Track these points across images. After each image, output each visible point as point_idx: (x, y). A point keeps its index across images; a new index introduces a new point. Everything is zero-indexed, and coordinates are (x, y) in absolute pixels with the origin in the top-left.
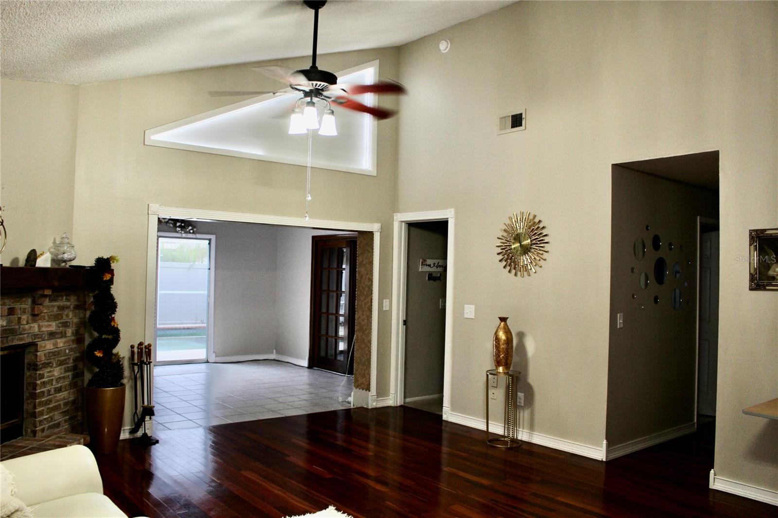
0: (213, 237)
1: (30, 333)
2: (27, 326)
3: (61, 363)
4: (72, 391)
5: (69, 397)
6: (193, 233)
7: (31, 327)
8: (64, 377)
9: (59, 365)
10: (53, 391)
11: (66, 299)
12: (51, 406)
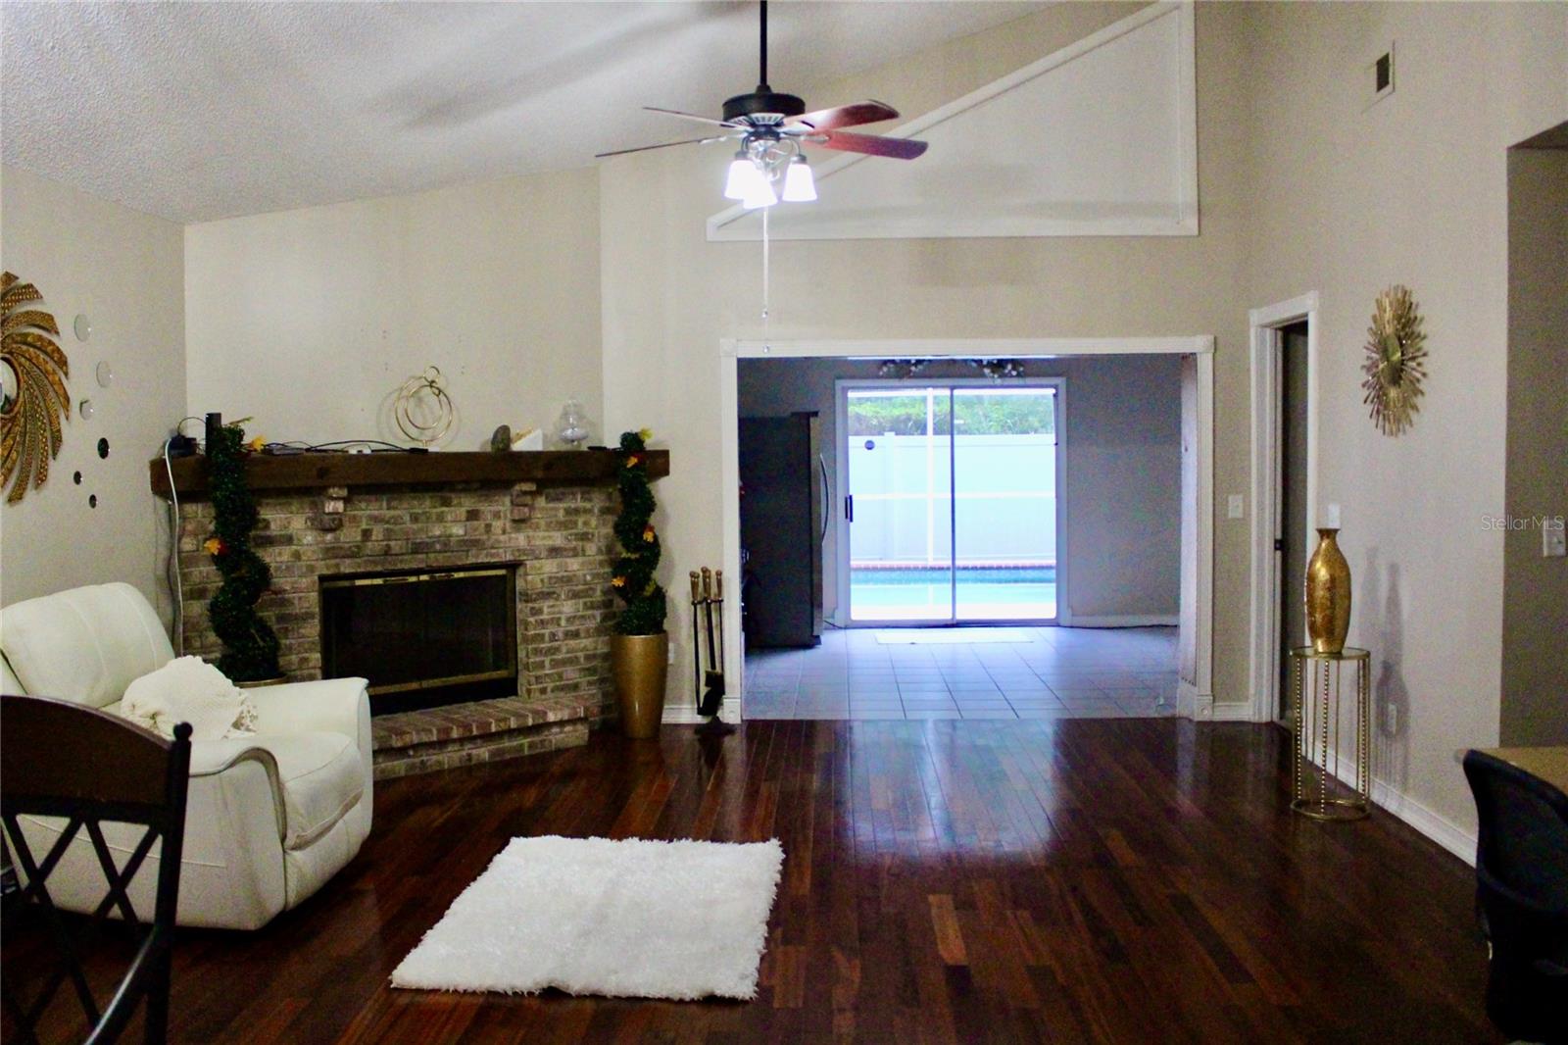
0: (1063, 383)
1: (510, 547)
2: (504, 538)
4: (601, 639)
6: (1019, 375)
7: (510, 539)
8: (583, 617)
9: (572, 599)
11: (582, 498)
12: (559, 657)
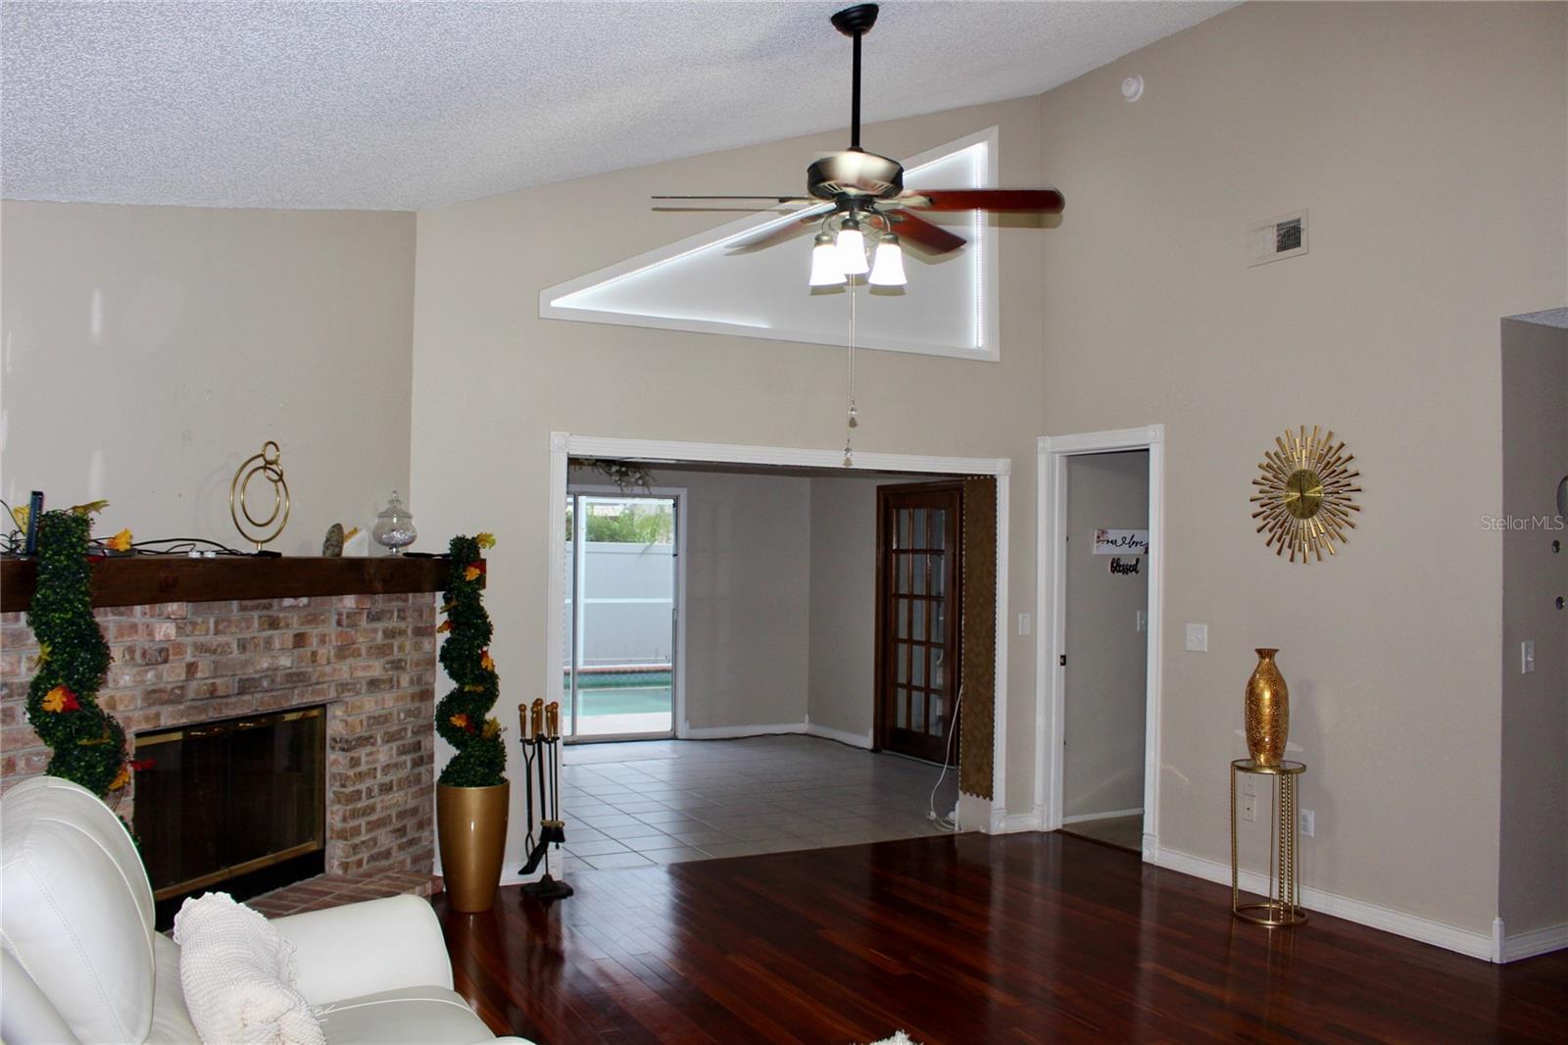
0: (683, 493)
1: (333, 681)
2: (328, 669)
3: (390, 738)
4: (411, 790)
5: (406, 803)
7: (334, 670)
8: (396, 765)
9: (388, 742)
10: (376, 791)
11: (398, 617)
12: (374, 817)
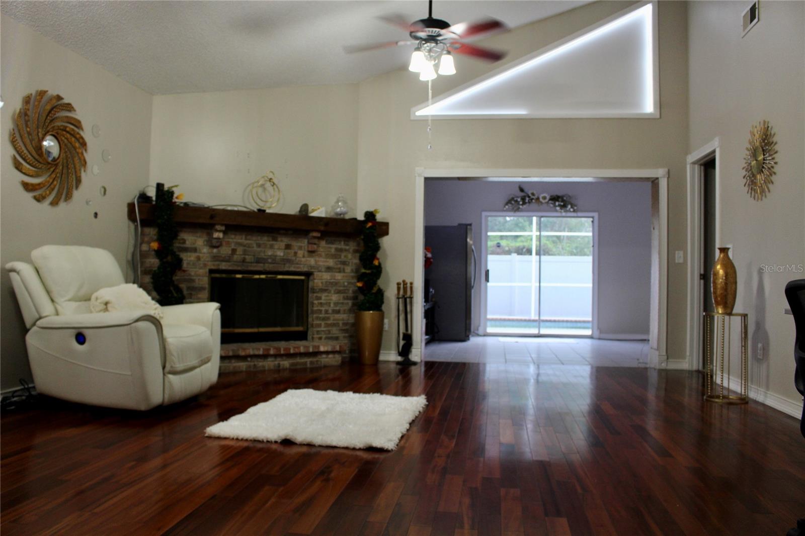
0: (596, 215)
1: (306, 264)
2: (303, 259)
3: (339, 292)
4: (351, 315)
5: (348, 320)
6: (574, 211)
7: (307, 260)
8: (343, 303)
9: (337, 293)
10: (330, 311)
11: (344, 243)
